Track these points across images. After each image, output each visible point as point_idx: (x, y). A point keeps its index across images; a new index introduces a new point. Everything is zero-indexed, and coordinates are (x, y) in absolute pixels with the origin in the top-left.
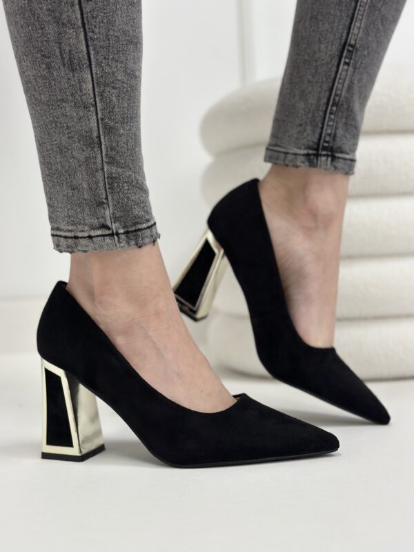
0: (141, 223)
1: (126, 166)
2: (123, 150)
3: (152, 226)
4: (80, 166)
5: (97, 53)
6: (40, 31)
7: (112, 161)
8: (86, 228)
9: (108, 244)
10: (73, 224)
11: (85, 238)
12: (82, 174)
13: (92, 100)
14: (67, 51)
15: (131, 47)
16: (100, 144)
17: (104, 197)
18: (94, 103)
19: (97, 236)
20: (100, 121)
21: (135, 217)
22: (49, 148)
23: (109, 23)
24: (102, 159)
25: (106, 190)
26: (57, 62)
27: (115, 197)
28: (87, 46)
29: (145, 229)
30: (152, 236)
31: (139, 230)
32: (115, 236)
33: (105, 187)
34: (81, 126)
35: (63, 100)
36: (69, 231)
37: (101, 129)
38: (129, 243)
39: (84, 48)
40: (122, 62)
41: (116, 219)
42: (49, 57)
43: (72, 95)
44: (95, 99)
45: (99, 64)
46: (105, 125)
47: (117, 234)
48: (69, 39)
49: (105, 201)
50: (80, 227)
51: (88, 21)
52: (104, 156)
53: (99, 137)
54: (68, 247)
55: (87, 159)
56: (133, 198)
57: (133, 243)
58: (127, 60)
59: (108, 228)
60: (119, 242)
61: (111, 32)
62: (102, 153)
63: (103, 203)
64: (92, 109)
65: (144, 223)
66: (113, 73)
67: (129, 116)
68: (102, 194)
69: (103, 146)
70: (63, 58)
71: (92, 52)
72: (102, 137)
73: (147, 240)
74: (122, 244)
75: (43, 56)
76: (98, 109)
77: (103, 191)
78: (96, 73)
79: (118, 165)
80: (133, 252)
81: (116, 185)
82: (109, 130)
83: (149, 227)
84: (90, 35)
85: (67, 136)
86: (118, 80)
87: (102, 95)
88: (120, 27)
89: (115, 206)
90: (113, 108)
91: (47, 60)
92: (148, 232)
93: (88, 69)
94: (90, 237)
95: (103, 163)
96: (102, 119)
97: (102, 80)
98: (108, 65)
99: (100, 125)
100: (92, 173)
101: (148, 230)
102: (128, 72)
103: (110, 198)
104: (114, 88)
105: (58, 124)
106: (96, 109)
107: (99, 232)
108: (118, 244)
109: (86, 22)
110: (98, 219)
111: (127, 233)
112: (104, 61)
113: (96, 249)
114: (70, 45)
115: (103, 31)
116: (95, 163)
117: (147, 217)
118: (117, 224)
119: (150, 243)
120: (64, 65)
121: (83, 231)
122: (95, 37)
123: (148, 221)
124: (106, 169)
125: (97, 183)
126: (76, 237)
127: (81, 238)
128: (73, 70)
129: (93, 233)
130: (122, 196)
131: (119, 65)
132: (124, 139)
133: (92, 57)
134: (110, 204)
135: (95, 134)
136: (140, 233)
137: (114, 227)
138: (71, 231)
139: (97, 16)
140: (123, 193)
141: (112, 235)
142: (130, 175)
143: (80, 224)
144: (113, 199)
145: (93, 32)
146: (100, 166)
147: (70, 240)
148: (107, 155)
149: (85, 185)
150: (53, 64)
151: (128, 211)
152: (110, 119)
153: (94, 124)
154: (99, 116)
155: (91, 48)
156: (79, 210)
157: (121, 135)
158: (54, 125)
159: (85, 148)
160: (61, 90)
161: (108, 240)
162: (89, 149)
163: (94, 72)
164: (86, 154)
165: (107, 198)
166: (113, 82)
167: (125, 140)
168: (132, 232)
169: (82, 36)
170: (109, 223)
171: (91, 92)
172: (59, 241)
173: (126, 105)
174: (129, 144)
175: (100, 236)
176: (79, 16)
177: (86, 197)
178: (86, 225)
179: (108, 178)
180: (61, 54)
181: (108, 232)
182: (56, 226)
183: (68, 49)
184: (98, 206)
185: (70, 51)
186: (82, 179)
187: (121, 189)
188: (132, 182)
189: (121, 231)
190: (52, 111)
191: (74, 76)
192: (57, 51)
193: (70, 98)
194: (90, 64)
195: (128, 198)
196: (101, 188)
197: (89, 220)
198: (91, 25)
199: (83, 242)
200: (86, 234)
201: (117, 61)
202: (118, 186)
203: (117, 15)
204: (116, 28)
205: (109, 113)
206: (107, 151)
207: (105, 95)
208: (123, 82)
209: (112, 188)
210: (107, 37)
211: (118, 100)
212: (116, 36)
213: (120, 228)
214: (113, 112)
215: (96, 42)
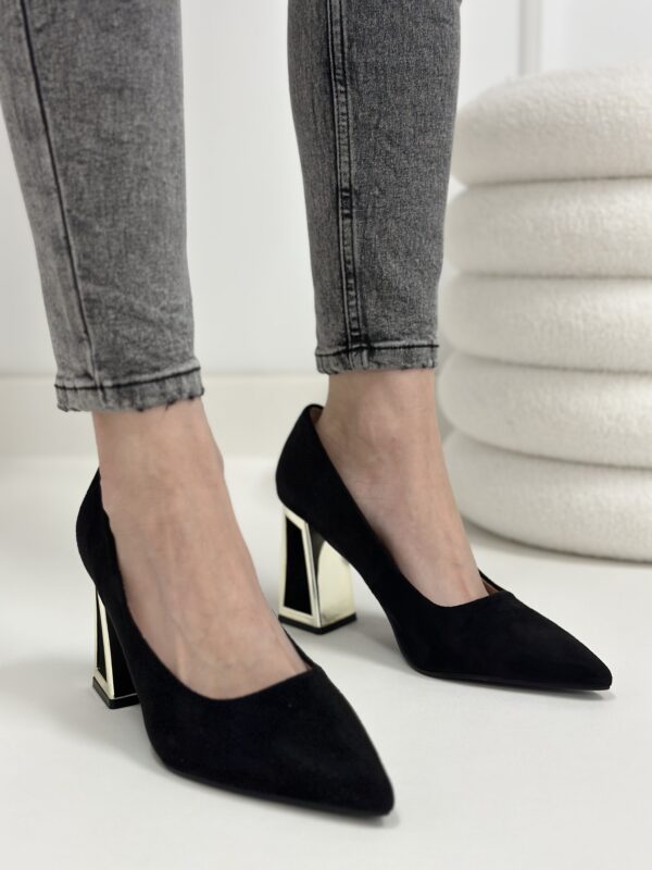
0: (140, 373)
2: (102, 258)
3: (164, 379)
5: (54, 110)
7: (87, 274)
8: (72, 375)
9: (91, 402)
11: (71, 389)
13: (54, 182)
14: (21, 110)
16: (69, 248)
17: (83, 329)
18: (55, 187)
19: (81, 389)
20: (66, 214)
21: (129, 362)
23: (66, 62)
24: (74, 272)
25: (83, 318)
27: (98, 331)
28: (41, 101)
29: (146, 382)
30: (164, 395)
31: (136, 383)
32: (99, 391)
33: (83, 315)
37: (68, 226)
38: (120, 403)
39: (38, 105)
40: (90, 122)
41: (100, 366)
43: (34, 175)
44: (57, 180)
45: (57, 127)
46: (74, 219)
47: (102, 388)
48: (20, 92)
49: (84, 336)
50: (68, 374)
51: (40, 63)
52: (76, 267)
53: (66, 238)
56: (125, 333)
57: (126, 403)
58: (99, 117)
59: (90, 377)
60: (105, 400)
61: (71, 78)
62: (72, 262)
63: (83, 339)
64: (55, 195)
65: (145, 373)
66: (78, 140)
67: (109, 205)
68: (79, 324)
69: (74, 252)
70: (19, 121)
71: (47, 110)
72: (71, 238)
73: (150, 401)
74: (110, 404)
76: (63, 196)
77: (81, 321)
78: (56, 142)
79: (98, 282)
81: (96, 311)
82: (79, 227)
83: (157, 380)
84: (43, 83)
86: (85, 150)
87: (65, 174)
88: (84, 68)
89: (98, 344)
90: (82, 193)
92: (156, 388)
93: (45, 136)
94: (75, 389)
95: (76, 278)
96: (69, 211)
97: (63, 151)
98: (69, 127)
99: (67, 220)
100: (66, 292)
101: (154, 384)
102: (103, 135)
103: (90, 331)
104: (81, 162)
106: (60, 196)
107: (82, 383)
108: (104, 405)
109: (37, 64)
110: (81, 362)
111: (117, 387)
112: (63, 122)
114: (22, 102)
115: (59, 75)
116: (66, 278)
118: (103, 373)
119: (159, 404)
120: (22, 132)
121: (69, 379)
122: (50, 86)
124: (80, 287)
125: (72, 308)
126: (64, 388)
127: (68, 389)
131: (86, 127)
132: (102, 241)
133: (48, 116)
134: (92, 340)
135: (61, 233)
136: (137, 388)
137: (97, 377)
138: (60, 377)
139: (51, 53)
140: (108, 325)
141: (94, 388)
142: (116, 299)
143: (68, 368)
144: (95, 332)
145: (46, 79)
146: (72, 283)
147: (60, 391)
148: (79, 266)
149: (65, 309)
151: (118, 353)
152: (78, 209)
153: (59, 219)
154: (65, 206)
155: (45, 103)
156: (65, 347)
157: (97, 235)
159: (54, 256)
162: (58, 256)
165: (86, 332)
166: (78, 154)
168: (125, 386)
169: (34, 87)
170: (90, 370)
171: (50, 170)
173: (102, 188)
174: (112, 248)
175: (84, 388)
176: (27, 57)
177: (68, 327)
178: (72, 371)
179: (85, 300)
180: (17, 115)
181: (90, 384)
183: (21, 107)
184: (79, 343)
185: (24, 110)
187: (104, 319)
188: (122, 308)
189: (108, 383)
191: (31, 147)
192: (14, 111)
194: (46, 129)
195: (116, 333)
196: (77, 316)
197: (74, 363)
198: (44, 68)
199: (70, 395)
200: (72, 385)
201: (82, 121)
202: (100, 313)
203: (80, 49)
204: (77, 70)
205: (77, 200)
206: (79, 260)
207: (69, 173)
208: (95, 153)
209: (91, 317)
210: (66, 86)
211: (88, 181)
212: (79, 83)
213: (106, 378)
214: (81, 199)
215: (51, 94)
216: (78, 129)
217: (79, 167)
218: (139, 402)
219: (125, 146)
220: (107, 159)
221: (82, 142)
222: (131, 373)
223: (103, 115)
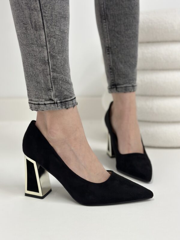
0: (68, 98)
1: (60, 73)
2: (59, 66)
3: (73, 99)
4: (40, 73)
5: (47, 22)
6: (22, 13)
7: (54, 71)
8: (43, 100)
9: (52, 108)
10: (38, 98)
11: (43, 104)
12: (41, 76)
13: (45, 44)
14: (34, 22)
15: (63, 19)
16: (49, 63)
17: (51, 87)
19: (48, 104)
20: (49, 53)
21: (65, 95)
22: (27, 65)
23: (52, 9)
24: (50, 70)
25: (51, 83)
26: (29, 27)
27: (56, 87)
28: (43, 19)
29: (69, 101)
30: (73, 104)
31: (67, 101)
32: (56, 104)
33: (51, 82)
34: (40, 55)
35: (32, 44)
36: (36, 101)
37: (49, 56)
38: (62, 107)
39: (41, 20)
40: (58, 26)
41: (56, 97)
42: (26, 24)
43: (36, 41)
44: (46, 43)
45: (48, 27)
46: (51, 55)
47: (57, 103)
48: (34, 16)
49: (51, 88)
50: (41, 100)
51: (43, 8)
52: (50, 68)
53: (48, 60)
54: (36, 108)
55: (43, 70)
56: (64, 87)
57: (64, 107)
59: (53, 100)
60: (57, 106)
61: (53, 13)
62: (49, 67)
63: (50, 89)
64: (45, 47)
65: (69, 98)
66: (54, 32)
67: (62, 50)
68: (50, 85)
69: (50, 64)
70: (32, 25)
71: (45, 22)
72: (50, 60)
73: (70, 106)
74: (59, 108)
75: (23, 24)
76: (48, 47)
77: (50, 84)
78: (47, 32)
79: (57, 73)
80: (64, 111)
81: (56, 81)
82: (53, 57)
83: (71, 100)
84: (44, 14)
85: (34, 60)
86: (56, 34)
87: (49, 41)
88: (57, 11)
89: (56, 90)
90: (54, 47)
91: (25, 26)
92: (71, 102)
93: (43, 30)
94: (45, 104)
95: (50, 72)
96: (49, 52)
97: (50, 35)
98: (52, 28)
99: (49, 55)
100: (45, 76)
102: (61, 30)
103: (53, 87)
104: (55, 38)
105: (30, 54)
106: (47, 48)
107: (49, 102)
108: (57, 108)
109: (42, 8)
110: (48, 96)
111: (61, 102)
113: (47, 110)
114: (35, 19)
115: (50, 12)
116: (47, 72)
117: (71, 95)
118: (57, 99)
119: (72, 107)
120: (33, 28)
121: (42, 101)
122: (46, 15)
123: (71, 97)
124: (51, 74)
125: (48, 80)
126: (39, 104)
127: (41, 104)
128: (36, 30)
129: (46, 103)
130: (59, 86)
131: (57, 28)
133: (45, 24)
134: (54, 90)
135: (46, 59)
136: (67, 103)
137: (55, 100)
138: (37, 101)
139: (47, 6)
140: (59, 85)
141: (54, 103)
142: (63, 77)
143: (41, 98)
144: (55, 87)
145: (45, 13)
146: (49, 73)
147: (36, 105)
148: (52, 68)
149: (42, 81)
150: (28, 28)
151: (62, 93)
152: (53, 52)
153: (46, 54)
155: (44, 20)
156: (40, 92)
157: (58, 59)
158: (29, 55)
159: (42, 65)
160: (31, 39)
161: (52, 106)
162: (44, 65)
163: (46, 31)
164: (43, 67)
165: (52, 87)
166: (54, 35)
167: (60, 61)
168: (63, 102)
169: (40, 15)
170: (53, 98)
171: (45, 40)
172: (31, 105)
173: (60, 46)
174: (62, 63)
175: (49, 104)
176: (39, 6)
177: (43, 86)
178: (43, 99)
179: (52, 78)
180: (31, 23)
181: (52, 102)
182: (30, 99)
183: (34, 21)
184: (48, 90)
185: (35, 22)
186: (41, 78)
187: (58, 83)
188: (64, 80)
189: (59, 102)
190: (28, 49)
191: (37, 33)
192: (29, 22)
193: (35, 42)
194: (44, 28)
195: (62, 87)
196: (49, 83)
197: (44, 97)
198: (44, 10)
199: (42, 106)
200: (43, 103)
201: (56, 26)
202: (57, 82)
203: (56, 5)
204: (55, 11)
205: (53, 49)
206: (52, 66)
207: (51, 41)
208: (59, 35)
209: (54, 83)
210: (52, 15)
211: (57, 43)
212: (55, 15)
213: (58, 100)
214: (54, 49)
215: (46, 18)
216: (55, 28)
217: (54, 39)
218: (67, 106)
219: (66, 34)
220: (62, 37)
221: (56, 32)
222: (65, 98)
223: (61, 24)
